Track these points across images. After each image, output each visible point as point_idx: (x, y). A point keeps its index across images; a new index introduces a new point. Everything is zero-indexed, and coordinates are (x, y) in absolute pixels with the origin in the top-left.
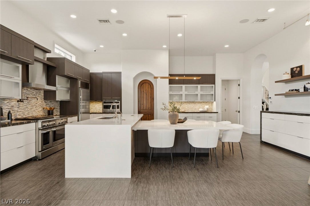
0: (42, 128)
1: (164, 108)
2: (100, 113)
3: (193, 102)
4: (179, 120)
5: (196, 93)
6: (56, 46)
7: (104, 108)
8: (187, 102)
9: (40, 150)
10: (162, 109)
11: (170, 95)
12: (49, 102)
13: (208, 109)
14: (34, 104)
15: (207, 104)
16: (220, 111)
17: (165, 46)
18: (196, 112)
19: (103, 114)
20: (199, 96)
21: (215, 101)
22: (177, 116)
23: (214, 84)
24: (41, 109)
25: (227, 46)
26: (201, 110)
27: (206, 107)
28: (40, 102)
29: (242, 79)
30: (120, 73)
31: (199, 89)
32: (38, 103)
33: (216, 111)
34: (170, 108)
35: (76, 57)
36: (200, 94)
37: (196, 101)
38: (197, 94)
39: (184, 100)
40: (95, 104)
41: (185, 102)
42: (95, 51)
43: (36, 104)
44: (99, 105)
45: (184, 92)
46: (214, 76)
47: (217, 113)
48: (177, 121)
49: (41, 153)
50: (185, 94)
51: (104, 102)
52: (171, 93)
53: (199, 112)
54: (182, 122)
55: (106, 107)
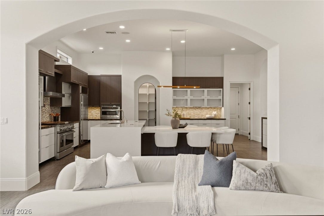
0: (60, 132)
1: (168, 114)
2: (98, 120)
3: (200, 108)
4: (180, 125)
5: (202, 98)
6: (58, 51)
7: (102, 114)
8: (193, 108)
9: (58, 151)
10: (166, 114)
11: (174, 100)
12: (53, 108)
13: (215, 115)
14: (44, 111)
15: (215, 110)
16: (228, 118)
17: (168, 49)
18: (202, 118)
19: (101, 121)
20: (206, 101)
21: (223, 106)
22: (178, 122)
23: (222, 87)
24: (48, 115)
25: (233, 49)
26: (208, 116)
27: (214, 113)
28: (48, 109)
29: (252, 82)
30: (120, 77)
31: (206, 94)
32: (47, 110)
33: (224, 117)
34: (173, 115)
35: (72, 59)
36: (207, 98)
37: (202, 107)
38: (204, 99)
39: (189, 105)
40: (90, 109)
41: (191, 108)
42: (93, 52)
43: (46, 110)
44: (95, 110)
45: (189, 97)
46: (222, 79)
47: (225, 119)
48: (179, 126)
49: (59, 153)
50: (191, 99)
51: (103, 108)
52: (175, 98)
53: (206, 118)
54: (183, 127)
55: (104, 113)
